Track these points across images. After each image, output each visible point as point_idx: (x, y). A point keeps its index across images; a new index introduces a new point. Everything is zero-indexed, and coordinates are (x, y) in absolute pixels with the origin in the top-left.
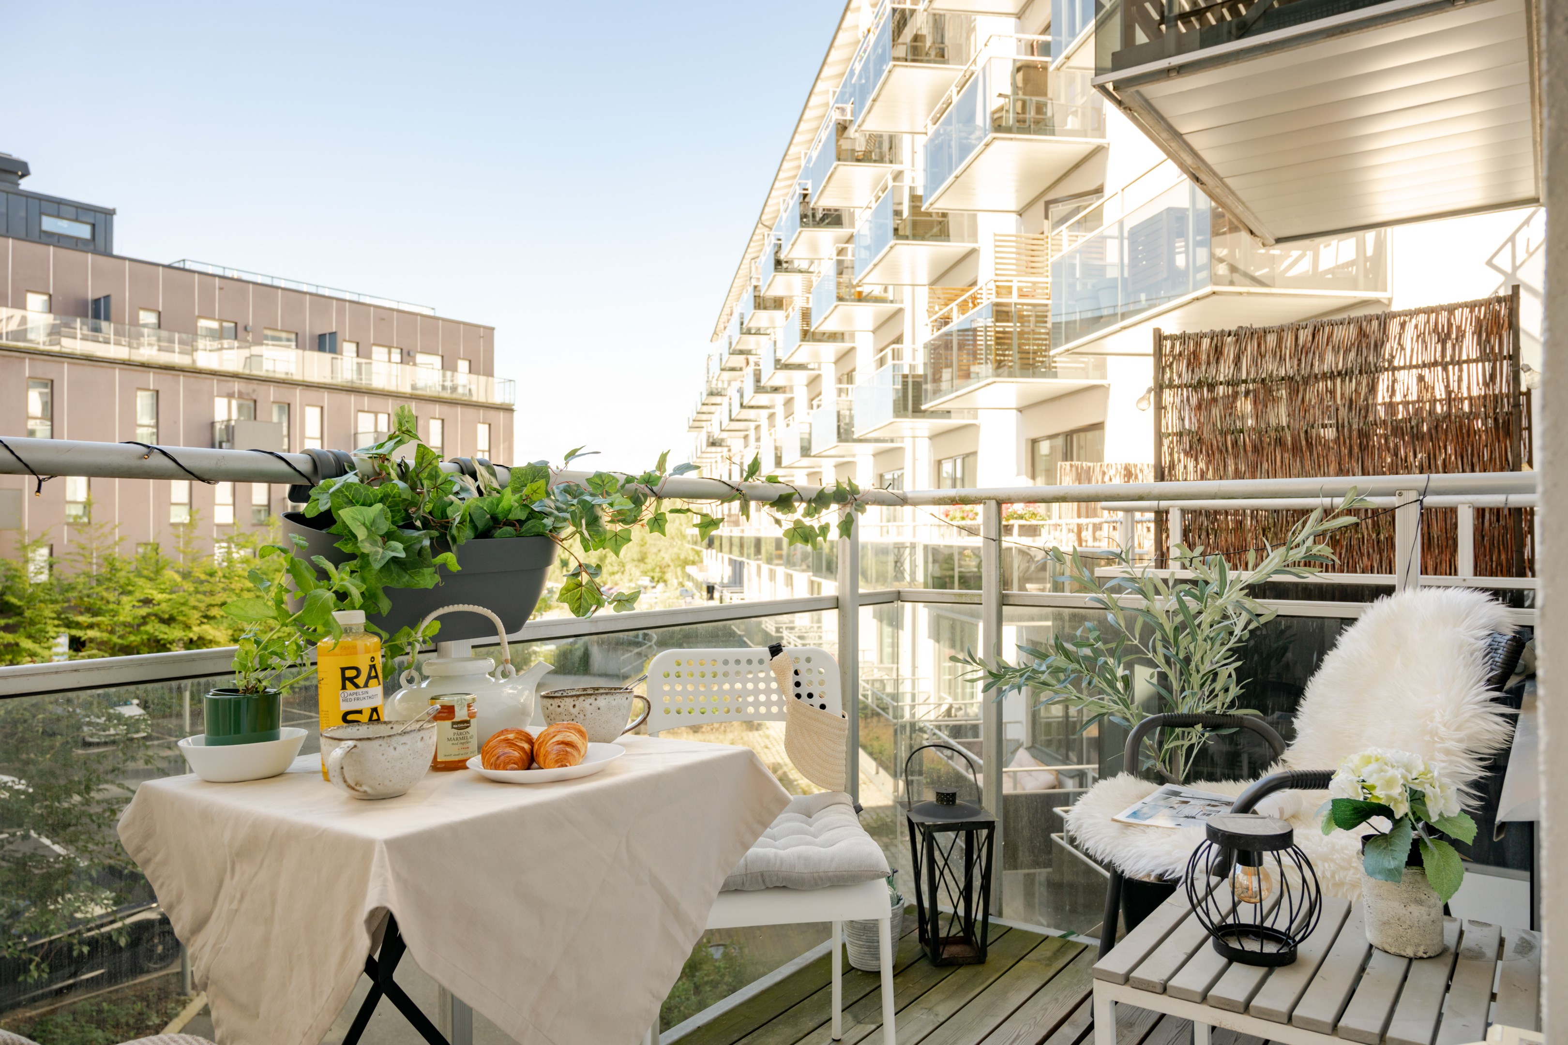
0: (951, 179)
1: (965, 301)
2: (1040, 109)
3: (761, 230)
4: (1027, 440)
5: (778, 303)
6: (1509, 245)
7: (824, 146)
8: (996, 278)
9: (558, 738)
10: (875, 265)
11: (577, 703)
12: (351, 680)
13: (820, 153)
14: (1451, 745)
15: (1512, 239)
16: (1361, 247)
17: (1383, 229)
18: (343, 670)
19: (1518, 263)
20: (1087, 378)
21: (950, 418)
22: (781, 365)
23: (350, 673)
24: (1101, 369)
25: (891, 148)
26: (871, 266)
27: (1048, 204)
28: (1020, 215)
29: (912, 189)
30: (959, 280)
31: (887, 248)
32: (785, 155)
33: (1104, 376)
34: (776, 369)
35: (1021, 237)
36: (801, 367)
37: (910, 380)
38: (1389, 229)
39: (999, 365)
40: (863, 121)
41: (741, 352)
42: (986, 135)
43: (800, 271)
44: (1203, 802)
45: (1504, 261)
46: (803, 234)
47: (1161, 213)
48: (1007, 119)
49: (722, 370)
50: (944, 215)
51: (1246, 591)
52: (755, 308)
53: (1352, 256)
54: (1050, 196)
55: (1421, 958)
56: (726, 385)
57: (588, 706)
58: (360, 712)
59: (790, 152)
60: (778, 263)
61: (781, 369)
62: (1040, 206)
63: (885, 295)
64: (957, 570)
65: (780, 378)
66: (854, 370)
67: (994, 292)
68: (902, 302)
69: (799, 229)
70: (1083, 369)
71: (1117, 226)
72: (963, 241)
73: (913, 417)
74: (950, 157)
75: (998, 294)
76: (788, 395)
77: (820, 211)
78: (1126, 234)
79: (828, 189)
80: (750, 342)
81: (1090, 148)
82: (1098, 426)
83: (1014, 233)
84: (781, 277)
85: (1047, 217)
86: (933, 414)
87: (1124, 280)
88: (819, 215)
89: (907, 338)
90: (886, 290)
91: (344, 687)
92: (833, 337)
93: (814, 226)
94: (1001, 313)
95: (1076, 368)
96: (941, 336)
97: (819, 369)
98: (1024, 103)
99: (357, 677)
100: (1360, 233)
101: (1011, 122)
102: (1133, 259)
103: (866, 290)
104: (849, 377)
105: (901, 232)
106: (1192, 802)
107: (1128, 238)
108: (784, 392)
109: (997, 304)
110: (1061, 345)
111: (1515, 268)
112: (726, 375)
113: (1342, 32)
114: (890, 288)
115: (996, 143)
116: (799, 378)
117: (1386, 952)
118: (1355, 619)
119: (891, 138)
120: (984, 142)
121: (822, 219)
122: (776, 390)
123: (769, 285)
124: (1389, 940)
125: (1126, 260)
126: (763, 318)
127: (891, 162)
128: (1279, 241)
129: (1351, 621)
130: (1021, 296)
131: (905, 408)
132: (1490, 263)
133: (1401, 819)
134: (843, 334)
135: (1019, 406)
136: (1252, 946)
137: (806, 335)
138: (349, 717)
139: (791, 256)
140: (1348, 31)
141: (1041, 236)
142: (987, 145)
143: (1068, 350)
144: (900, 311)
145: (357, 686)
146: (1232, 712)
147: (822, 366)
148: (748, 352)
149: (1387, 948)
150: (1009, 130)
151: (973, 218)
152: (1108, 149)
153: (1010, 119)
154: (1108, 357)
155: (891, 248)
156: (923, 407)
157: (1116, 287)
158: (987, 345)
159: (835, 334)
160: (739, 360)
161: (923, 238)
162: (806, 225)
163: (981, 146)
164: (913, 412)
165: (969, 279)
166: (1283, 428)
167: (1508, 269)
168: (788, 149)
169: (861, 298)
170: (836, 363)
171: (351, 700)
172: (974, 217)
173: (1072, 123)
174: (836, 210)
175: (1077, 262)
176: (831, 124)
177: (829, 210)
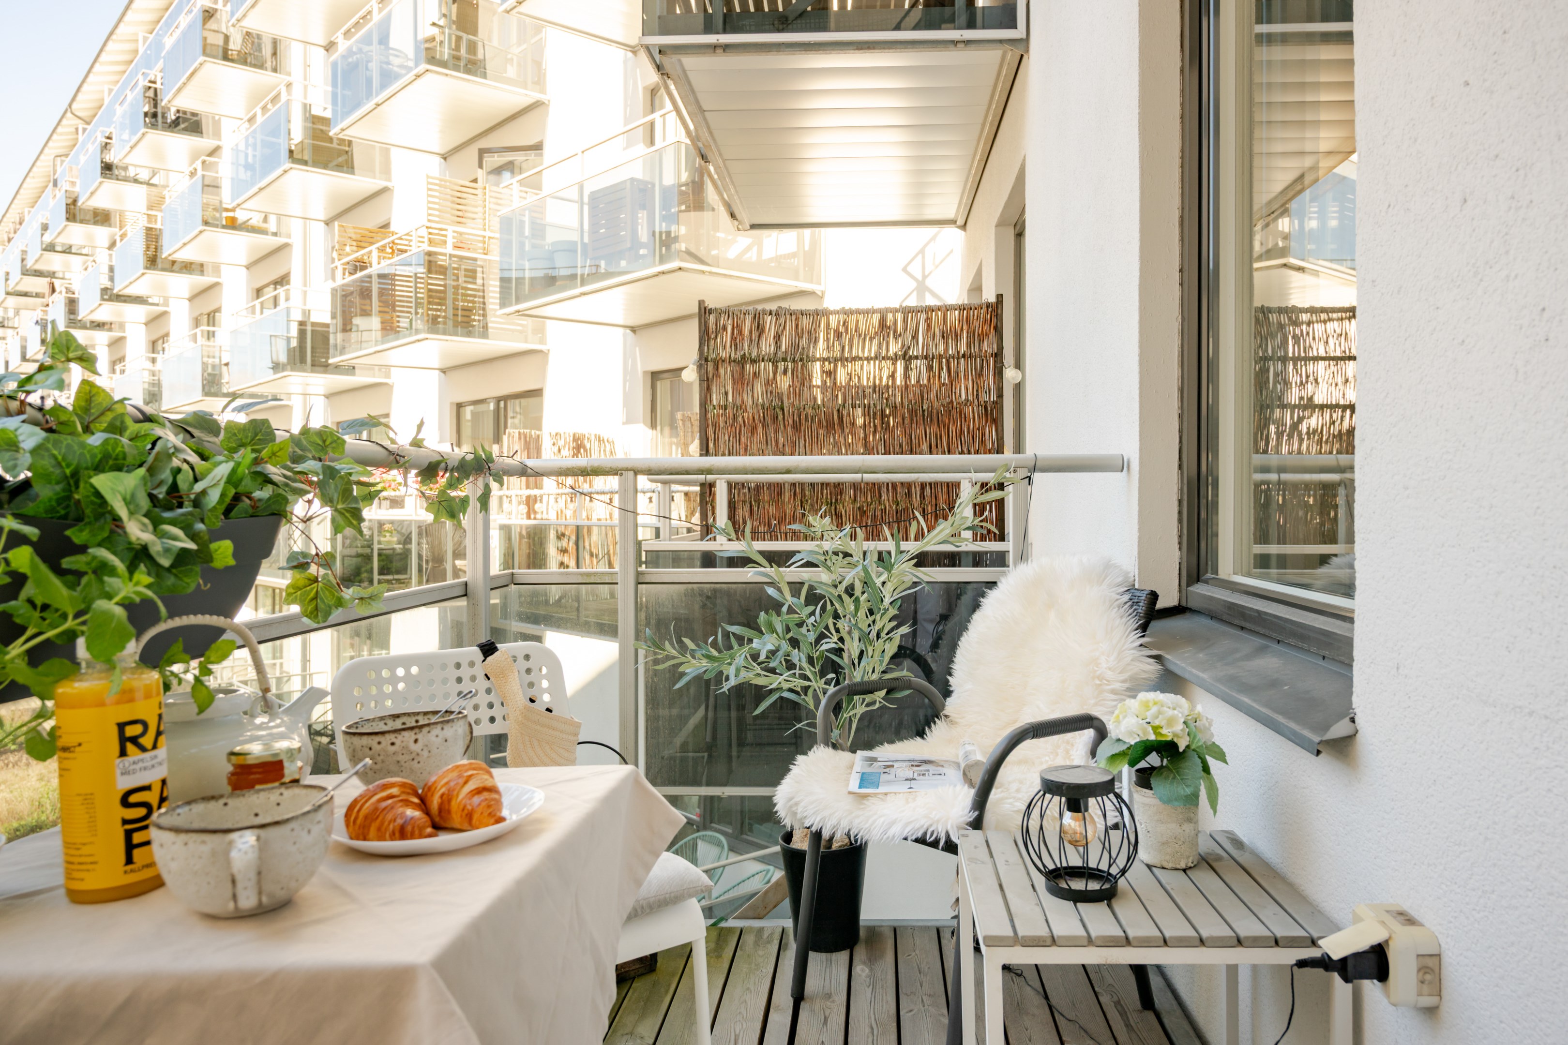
0: (370, 105)
1: (384, 246)
2: (472, 48)
3: (69, 120)
4: (452, 404)
5: (102, 217)
6: (920, 256)
7: (184, 34)
8: (429, 224)
9: (471, 786)
10: (261, 189)
11: (420, 736)
12: (134, 740)
13: (178, 42)
14: (1117, 686)
15: (922, 252)
16: (800, 241)
17: (817, 230)
18: (121, 726)
19: (927, 273)
20: (526, 342)
21: (354, 374)
22: (109, 295)
23: (131, 731)
24: (540, 332)
25: (275, 54)
26: (255, 189)
27: (482, 152)
28: (445, 159)
29: (306, 108)
30: (369, 219)
31: (279, 171)
32: (111, 33)
33: (542, 341)
34: (103, 299)
35: (446, 181)
36: (139, 300)
37: (309, 328)
38: (823, 230)
39: (434, 320)
40: (244, 16)
41: (38, 274)
42: (417, 65)
43: (136, 181)
44: (905, 764)
45: (916, 269)
46: (148, 136)
47: (625, 182)
48: (442, 53)
49: (8, 293)
50: (350, 143)
51: (916, 560)
52: (68, 219)
53: (794, 249)
54: (484, 143)
55: (1190, 868)
56: (11, 314)
57: (433, 739)
58: (147, 788)
59: (118, 31)
60: (107, 168)
61: (110, 300)
62: (472, 153)
63: (264, 225)
64: (376, 547)
65: (106, 312)
66: (218, 310)
67: (426, 240)
68: (289, 236)
69: (144, 130)
70: (521, 332)
71: (576, 188)
72: (374, 178)
73: (312, 372)
74: (369, 82)
75: (431, 241)
76: (116, 334)
77: (173, 110)
78: (586, 200)
79: (189, 87)
80: (54, 263)
81: (529, 101)
82: (537, 393)
83: (437, 175)
84: (110, 185)
85: (481, 166)
86: (337, 369)
87: (584, 245)
88: (171, 116)
89: (296, 279)
90: (265, 220)
91: (123, 753)
92: (187, 267)
93: (164, 129)
94: (431, 264)
95: (513, 331)
96: (355, 281)
97: (166, 304)
98: (459, 39)
99: (143, 734)
100: (800, 230)
101: (446, 57)
102: (594, 225)
103: (241, 216)
104: (211, 317)
105: (295, 156)
106: (896, 765)
107: (589, 204)
108: (110, 330)
109: (429, 254)
110: (511, 305)
111: (925, 277)
112: (12, 301)
113: (869, 48)
114: (272, 219)
115: (428, 75)
116: (134, 314)
117: (1163, 868)
118: (995, 583)
119: (275, 43)
120: (415, 72)
121: (176, 123)
122: (99, 326)
123: (92, 193)
124: (1168, 857)
125: (586, 227)
126: (77, 234)
127: (275, 70)
128: (753, 227)
129: (992, 584)
130: (456, 247)
131: (303, 360)
132: (905, 270)
133: (1184, 751)
134: (202, 265)
135: (442, 367)
136: (1078, 885)
137: (152, 261)
138: (133, 799)
139: (127, 161)
140: (874, 48)
141: (472, 185)
142: (418, 76)
143: (519, 311)
144: (285, 246)
145: (143, 749)
146: (888, 676)
147: (171, 301)
148: (52, 275)
149: (1165, 865)
150: (443, 64)
151: (386, 153)
152: (548, 105)
153: (445, 53)
154: (548, 321)
155: (285, 172)
156: (331, 361)
157: (576, 251)
158: (417, 298)
159: (191, 263)
160: (40, 284)
161: (325, 166)
162: (154, 126)
163: (411, 76)
164: (312, 365)
165: (381, 221)
166: (819, 407)
167: (920, 278)
168: (116, 27)
169: (232, 225)
170: (191, 299)
171: (134, 772)
172: (387, 151)
173: (511, 72)
174: (194, 114)
175: (526, 219)
176: (195, 10)
177: (185, 113)
